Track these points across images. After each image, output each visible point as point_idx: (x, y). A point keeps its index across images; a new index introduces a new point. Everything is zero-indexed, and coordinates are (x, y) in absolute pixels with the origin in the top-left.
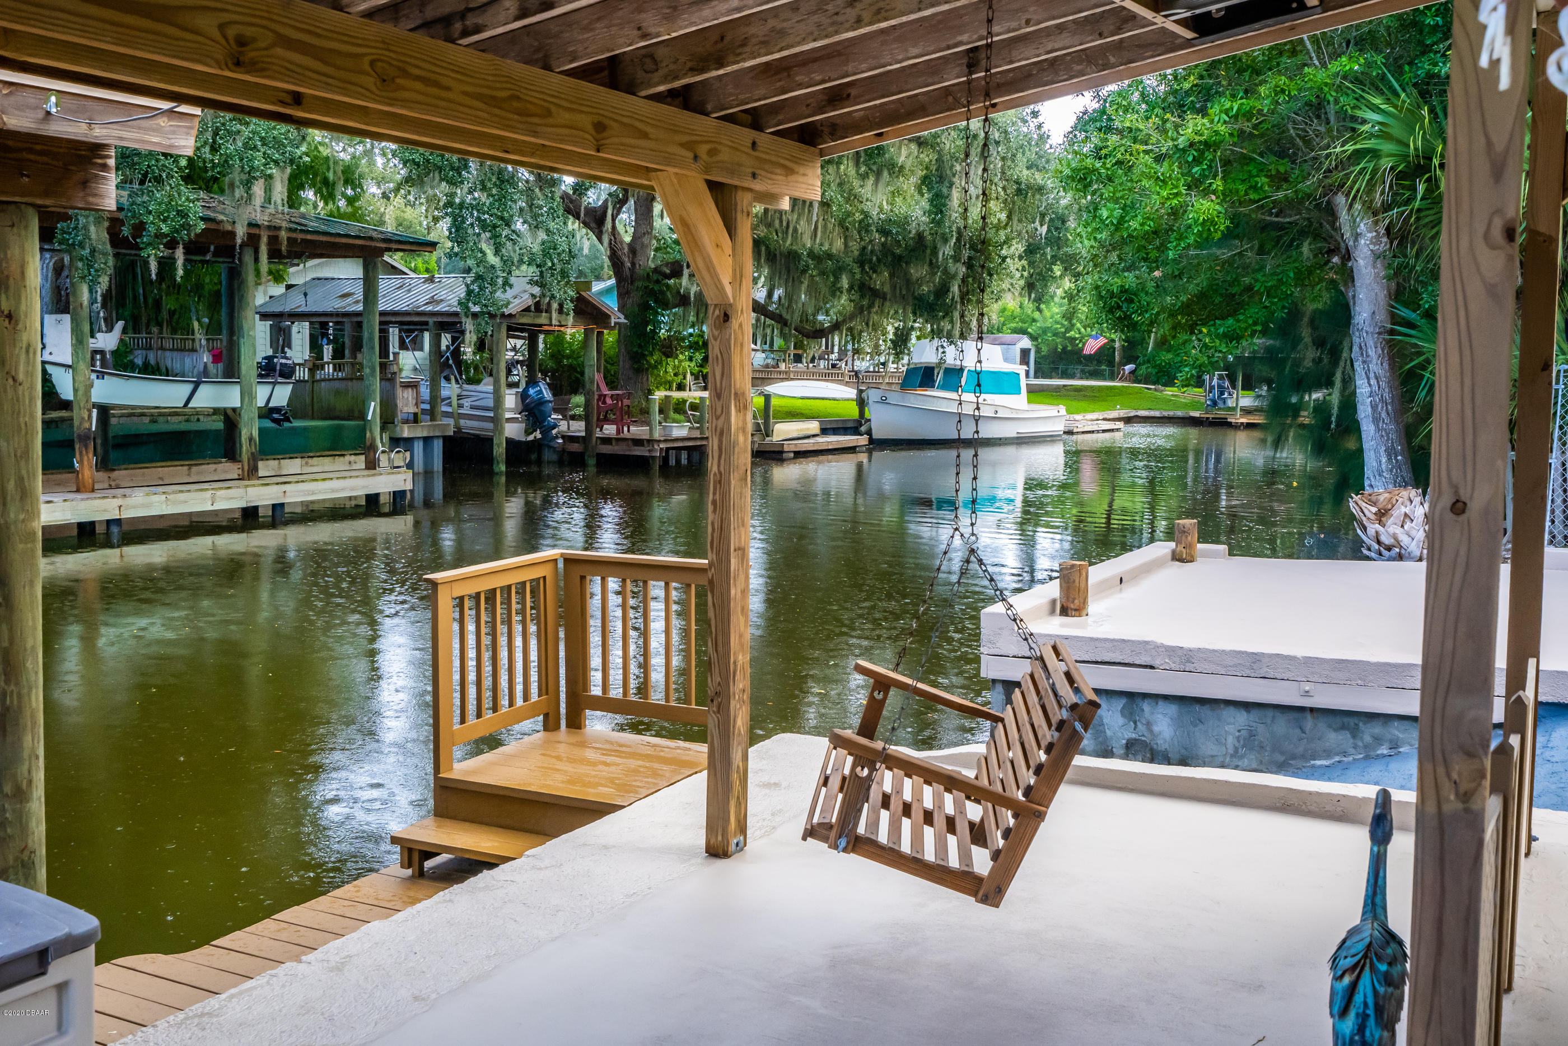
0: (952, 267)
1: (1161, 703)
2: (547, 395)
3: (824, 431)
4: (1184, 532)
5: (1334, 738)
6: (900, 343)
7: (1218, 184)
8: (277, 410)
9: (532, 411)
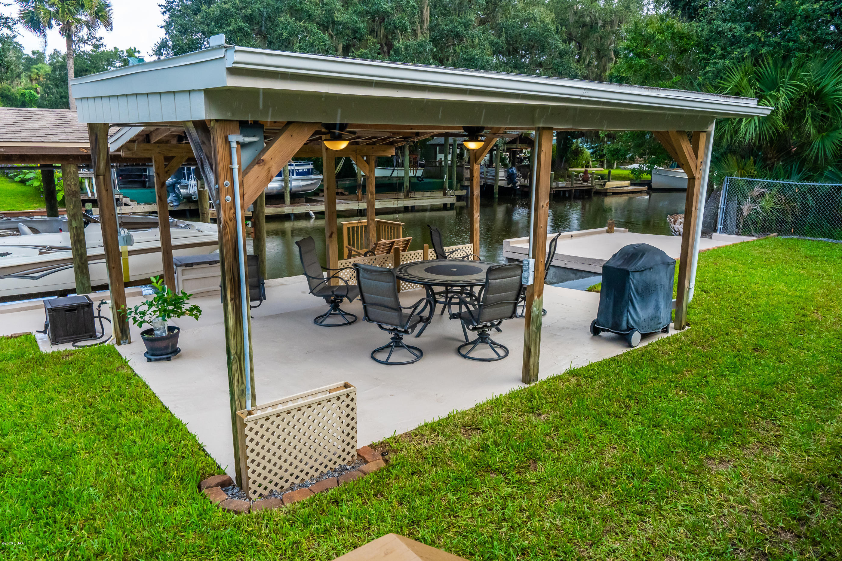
2: (515, 171)
3: (632, 184)
5: (572, 275)
8: (418, 177)
9: (510, 177)
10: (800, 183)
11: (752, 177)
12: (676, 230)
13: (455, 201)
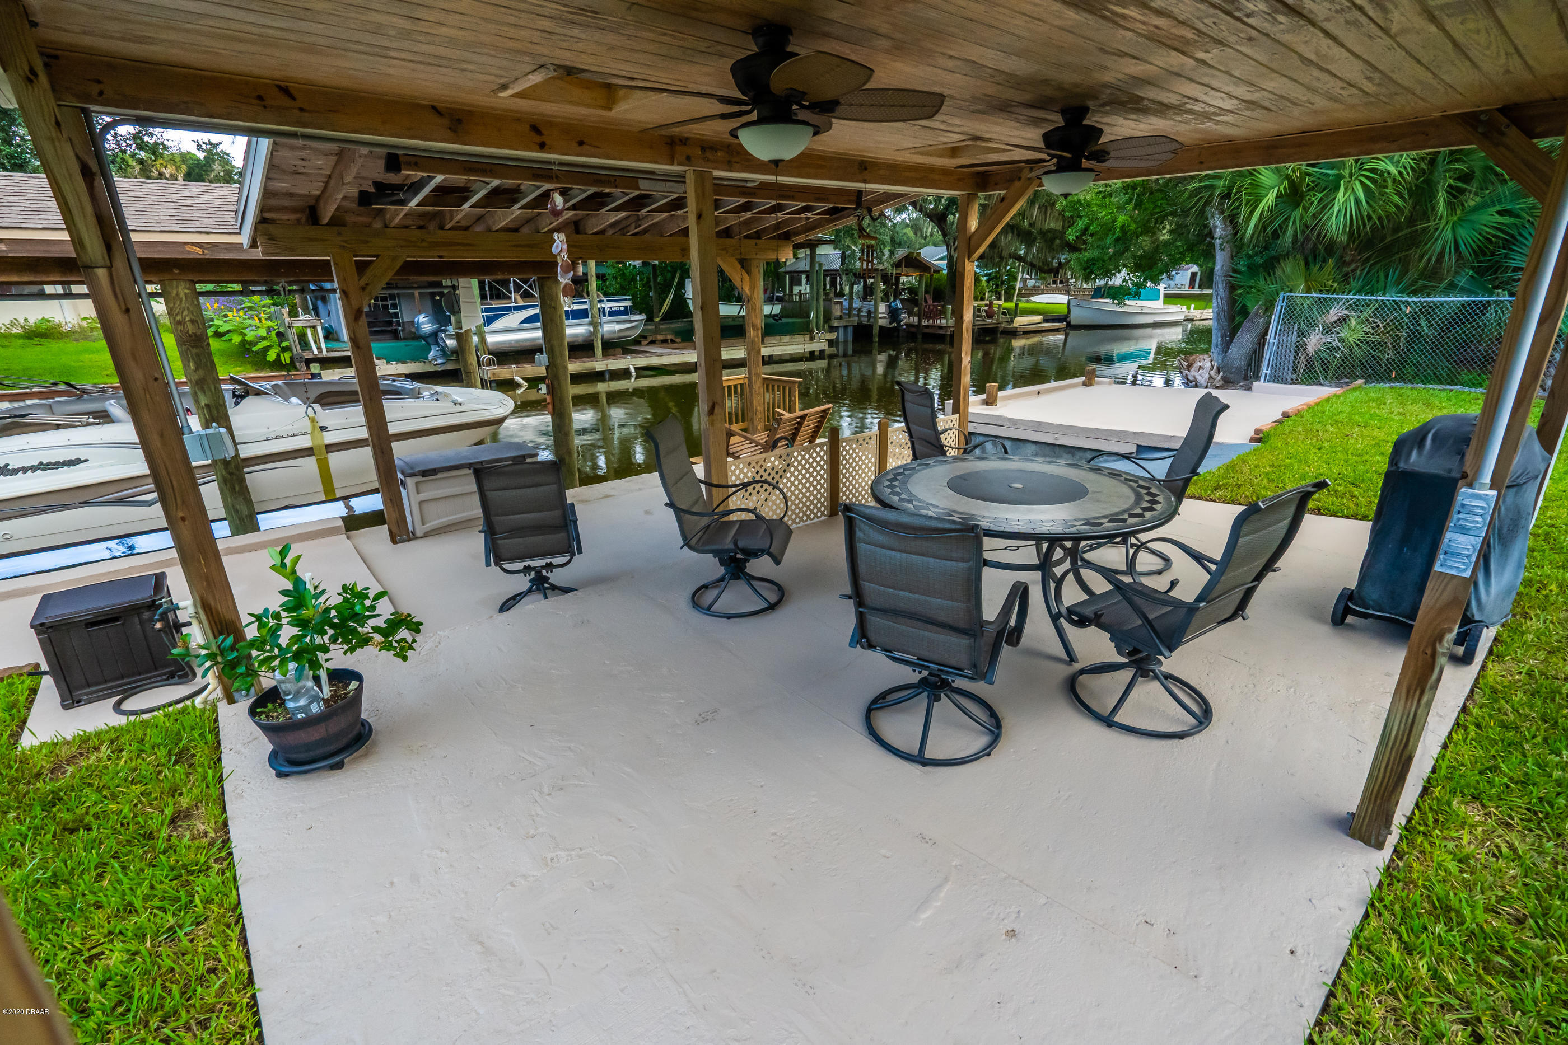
3: (1046, 321)
5: (1065, 456)
8: (775, 315)
9: (893, 314)
10: (1415, 299)
11: (1328, 292)
12: (1191, 378)
13: (826, 348)
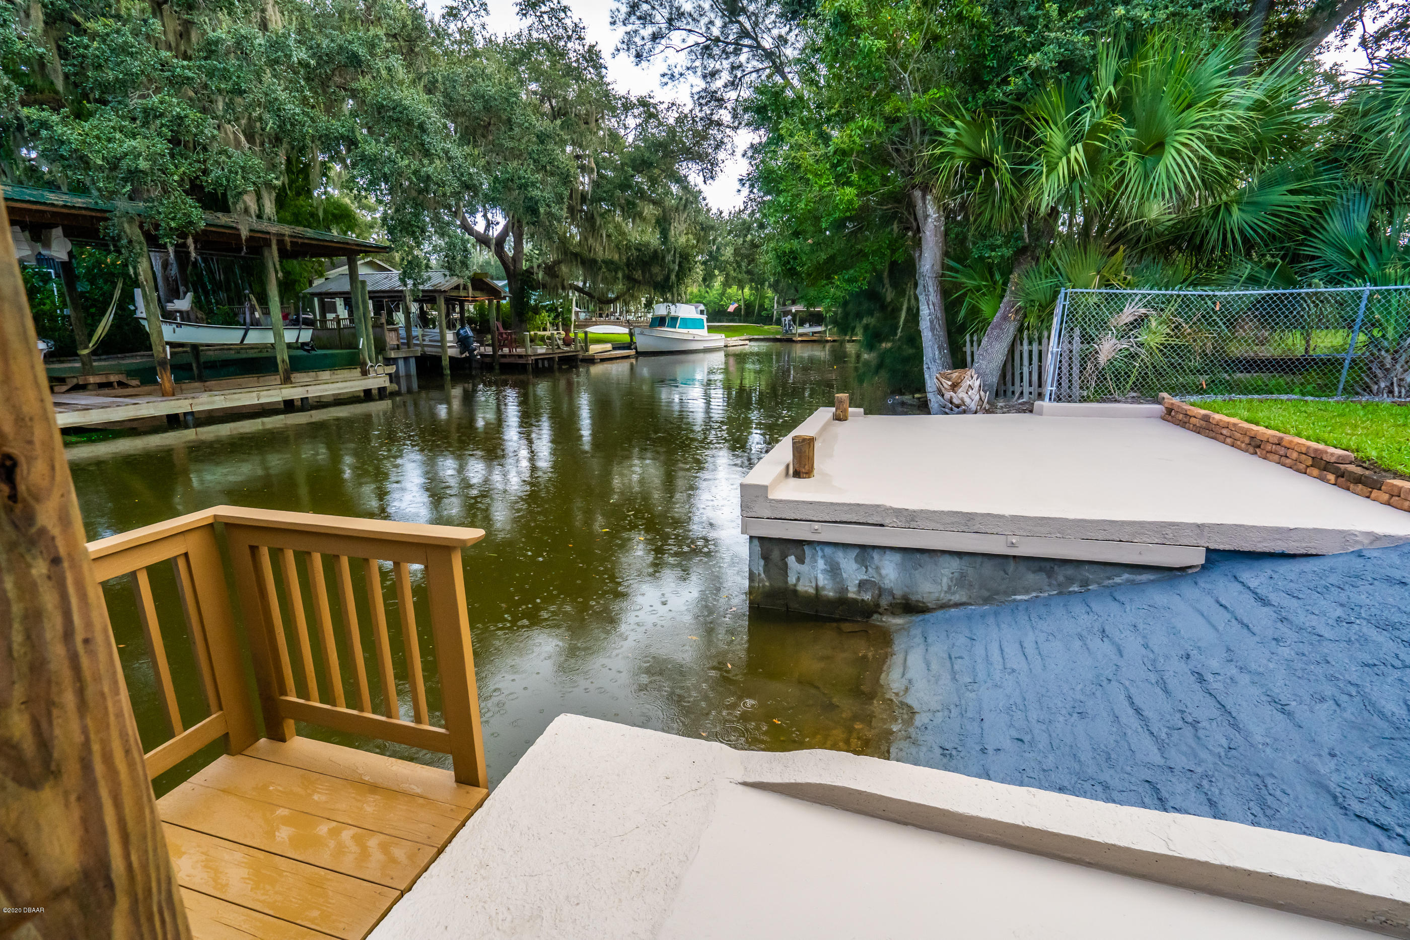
0: (672, 266)
1: (888, 552)
2: (470, 333)
3: (614, 349)
4: (841, 401)
5: (1031, 578)
6: (649, 305)
7: (854, 177)
8: (303, 344)
9: (463, 342)
11: (1122, 286)
12: (957, 402)
13: (385, 384)
